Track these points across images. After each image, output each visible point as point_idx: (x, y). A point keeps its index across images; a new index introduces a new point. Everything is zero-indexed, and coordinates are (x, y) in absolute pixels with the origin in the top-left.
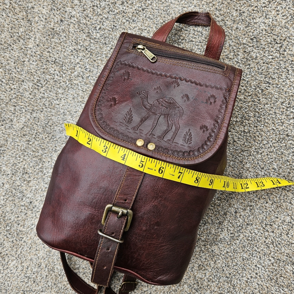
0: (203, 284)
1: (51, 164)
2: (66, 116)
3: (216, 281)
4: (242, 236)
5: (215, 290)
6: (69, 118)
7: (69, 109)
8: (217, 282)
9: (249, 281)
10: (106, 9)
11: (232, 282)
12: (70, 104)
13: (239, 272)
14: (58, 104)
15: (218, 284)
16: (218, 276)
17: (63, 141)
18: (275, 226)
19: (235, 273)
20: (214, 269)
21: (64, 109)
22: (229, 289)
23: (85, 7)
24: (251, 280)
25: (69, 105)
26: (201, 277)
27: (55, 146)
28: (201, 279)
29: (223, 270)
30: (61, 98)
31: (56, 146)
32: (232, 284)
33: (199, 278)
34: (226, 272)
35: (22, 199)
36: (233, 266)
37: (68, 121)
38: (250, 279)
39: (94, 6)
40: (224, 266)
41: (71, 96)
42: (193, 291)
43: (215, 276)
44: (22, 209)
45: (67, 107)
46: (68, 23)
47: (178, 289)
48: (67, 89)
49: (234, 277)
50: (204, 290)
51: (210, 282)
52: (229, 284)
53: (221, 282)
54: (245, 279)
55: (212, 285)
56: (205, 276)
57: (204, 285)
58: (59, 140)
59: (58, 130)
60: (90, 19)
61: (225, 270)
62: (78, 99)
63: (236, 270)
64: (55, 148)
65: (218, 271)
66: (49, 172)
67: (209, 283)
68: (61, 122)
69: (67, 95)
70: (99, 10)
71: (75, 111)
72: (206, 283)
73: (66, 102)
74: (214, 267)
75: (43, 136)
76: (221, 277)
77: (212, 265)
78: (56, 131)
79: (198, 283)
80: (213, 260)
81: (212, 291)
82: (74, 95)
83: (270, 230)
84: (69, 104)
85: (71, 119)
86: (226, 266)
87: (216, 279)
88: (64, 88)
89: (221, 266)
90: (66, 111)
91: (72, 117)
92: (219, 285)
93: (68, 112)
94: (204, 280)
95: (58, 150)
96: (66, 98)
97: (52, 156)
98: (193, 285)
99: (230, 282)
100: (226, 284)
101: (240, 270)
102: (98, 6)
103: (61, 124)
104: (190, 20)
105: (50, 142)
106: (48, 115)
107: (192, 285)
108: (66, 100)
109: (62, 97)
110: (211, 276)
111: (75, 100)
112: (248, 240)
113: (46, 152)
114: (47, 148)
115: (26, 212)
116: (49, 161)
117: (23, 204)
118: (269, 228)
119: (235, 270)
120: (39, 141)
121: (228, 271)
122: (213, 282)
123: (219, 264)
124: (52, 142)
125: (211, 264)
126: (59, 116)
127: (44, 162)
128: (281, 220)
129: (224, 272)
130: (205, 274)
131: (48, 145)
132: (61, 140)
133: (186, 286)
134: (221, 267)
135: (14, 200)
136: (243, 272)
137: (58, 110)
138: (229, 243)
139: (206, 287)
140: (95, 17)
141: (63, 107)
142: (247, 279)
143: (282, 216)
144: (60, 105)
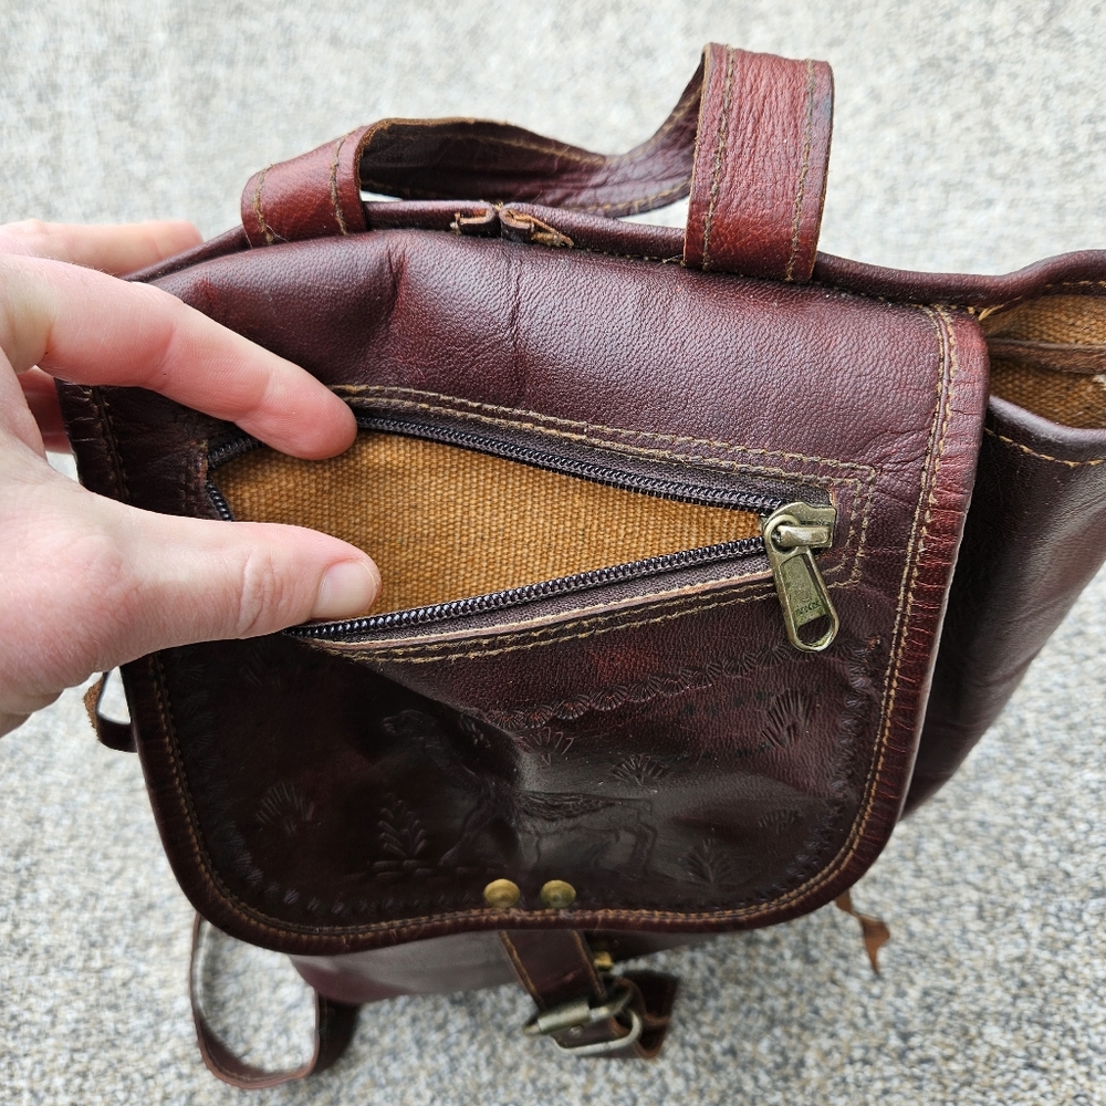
0: (1044, 978)
3: (1077, 934)
8: (1082, 938)
15: (1089, 942)
16: (1068, 906)
28: (1020, 959)
29: (1068, 875)
42: (1033, 1036)
43: (1057, 916)
44: (167, 1084)
47: (972, 1058)
55: (1074, 958)
56: (1027, 936)
57: (1049, 980)
61: (1071, 869)
67: (1060, 960)
72: (1049, 966)
79: (1023, 984)
87: (1068, 925)
92: (1096, 942)
98: (1013, 1004)
107: (1009, 1009)
110: (1044, 925)
115: (186, 1086)
122: (1068, 945)
125: (1012, 876)
130: (1020, 927)
133: (993, 1032)
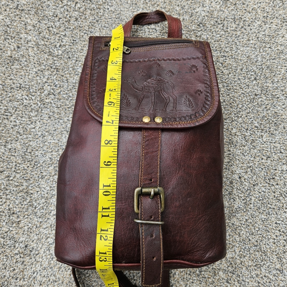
0: (236, 263)
1: (41, 193)
2: (45, 138)
3: (247, 255)
4: (253, 198)
5: (250, 265)
6: (50, 138)
7: (47, 130)
8: (248, 255)
9: (276, 241)
10: (62, 28)
11: (262, 249)
12: (47, 124)
13: (264, 236)
14: (34, 128)
15: (250, 257)
16: (247, 248)
17: (49, 164)
18: (277, 178)
19: (261, 238)
20: (241, 242)
21: (42, 131)
22: (261, 257)
23: (40, 30)
24: (277, 240)
25: (46, 126)
26: (232, 256)
27: (41, 173)
28: (232, 258)
29: (250, 240)
30: (36, 121)
31: (42, 171)
32: (262, 251)
33: (230, 258)
34: (253, 241)
35: (15, 246)
36: (256, 232)
37: (49, 141)
38: (276, 238)
39: (49, 27)
40: (249, 235)
41: (46, 116)
42: (230, 275)
43: (244, 250)
44: (17, 259)
45: (44, 128)
46: (26, 48)
47: (215, 279)
48: (40, 109)
49: (262, 243)
50: (240, 269)
51: (242, 258)
52: (260, 252)
53: (252, 253)
54: (271, 240)
55: (245, 260)
56: (235, 253)
57: (238, 264)
58: (44, 165)
59: (40, 155)
60: (48, 39)
62: (54, 117)
63: (261, 234)
64: (41, 174)
65: (245, 242)
66: (40, 203)
67: (242, 260)
68: (41, 145)
69: (42, 115)
70: (55, 30)
71: (54, 129)
72: (238, 261)
73: (42, 123)
74: (240, 240)
75: (25, 166)
76: (250, 248)
77: (238, 239)
78: (37, 156)
79: (231, 264)
80: (237, 233)
81: (247, 267)
82: (49, 114)
83: (274, 184)
84: (45, 124)
85: (52, 138)
86: (250, 234)
87: (246, 252)
88: (37, 110)
89: (246, 236)
90: (44, 132)
91: (52, 137)
92: (251, 257)
93: (47, 133)
94: (236, 258)
95: (46, 176)
96: (41, 119)
97: (40, 184)
98: (227, 268)
99: (260, 250)
100: (257, 253)
101: (264, 233)
102: (53, 26)
103: (42, 148)
104: (143, 21)
105: (34, 170)
106: (25, 142)
107: (226, 269)
108: (42, 121)
109: (37, 119)
110: (240, 251)
111: (52, 118)
112: (260, 200)
113: (31, 182)
114: (31, 178)
115: (22, 260)
116: (37, 190)
117: (17, 252)
118: (273, 181)
119: (260, 236)
120: (20, 173)
121: (254, 239)
122: (244, 257)
123: (244, 235)
124: (37, 169)
125: (236, 238)
126: (38, 140)
127: (32, 194)
128: (279, 170)
129: (251, 242)
130: (234, 251)
131: (32, 174)
132: (46, 164)
133: (221, 273)
134: (247, 238)
135: (5, 251)
136: (267, 234)
137: (35, 134)
138: (245, 210)
139: (241, 265)
140: (52, 37)
141: (39, 129)
142: (273, 240)
143: (279, 167)
144: (36, 127)
